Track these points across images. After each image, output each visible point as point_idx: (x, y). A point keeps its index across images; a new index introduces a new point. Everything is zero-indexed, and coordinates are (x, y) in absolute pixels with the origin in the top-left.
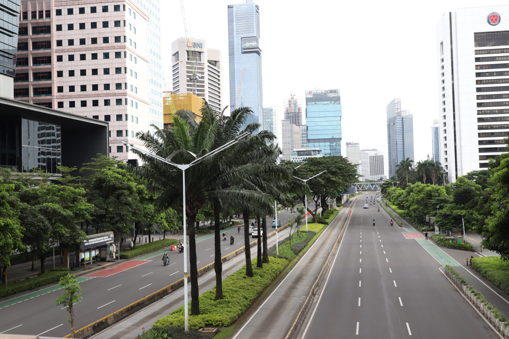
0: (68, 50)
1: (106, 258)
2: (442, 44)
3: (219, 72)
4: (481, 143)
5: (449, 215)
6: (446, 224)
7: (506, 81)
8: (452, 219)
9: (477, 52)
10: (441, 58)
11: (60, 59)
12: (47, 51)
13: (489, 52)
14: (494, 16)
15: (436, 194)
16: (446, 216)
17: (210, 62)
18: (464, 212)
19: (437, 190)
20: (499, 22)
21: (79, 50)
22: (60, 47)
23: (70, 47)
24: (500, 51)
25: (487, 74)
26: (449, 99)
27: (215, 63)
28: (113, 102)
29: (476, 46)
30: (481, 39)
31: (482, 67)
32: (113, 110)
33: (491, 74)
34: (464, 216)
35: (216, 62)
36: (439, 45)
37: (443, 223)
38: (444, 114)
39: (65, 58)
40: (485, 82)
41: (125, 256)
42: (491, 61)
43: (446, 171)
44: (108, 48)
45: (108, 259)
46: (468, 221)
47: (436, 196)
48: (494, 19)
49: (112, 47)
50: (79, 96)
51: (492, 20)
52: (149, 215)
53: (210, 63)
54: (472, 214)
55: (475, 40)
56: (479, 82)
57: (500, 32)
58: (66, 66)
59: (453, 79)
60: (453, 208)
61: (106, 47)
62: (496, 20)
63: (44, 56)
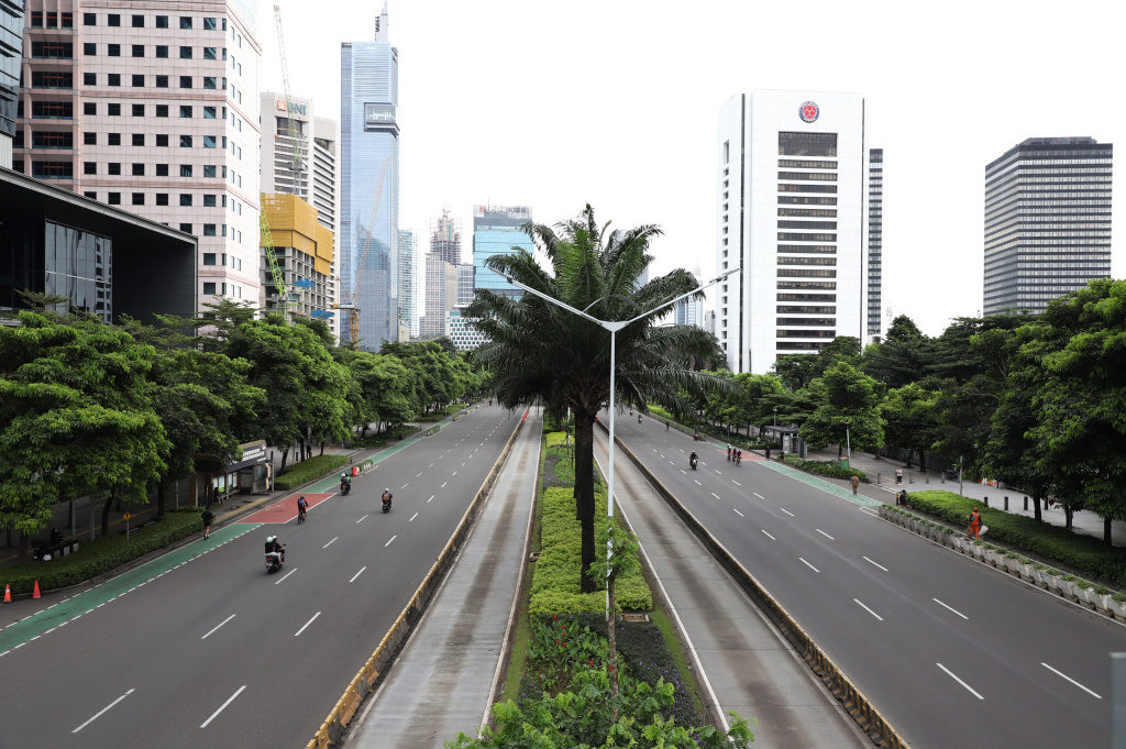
0: (108, 93)
1: (251, 488)
2: (727, 144)
3: (333, 160)
4: (780, 309)
5: (825, 424)
6: (820, 438)
7: (822, 213)
8: (831, 430)
9: (782, 163)
10: (725, 168)
11: (90, 109)
12: (64, 92)
13: (799, 164)
14: (810, 108)
15: (769, 390)
16: (820, 426)
17: (318, 141)
18: (849, 419)
19: (770, 383)
20: (817, 117)
21: (131, 96)
22: (92, 88)
23: (112, 88)
24: (815, 165)
25: (795, 200)
26: (734, 236)
27: (326, 143)
28: (198, 199)
29: (780, 153)
30: (789, 142)
31: (788, 188)
32: (197, 215)
33: (801, 200)
34: (850, 425)
35: (327, 141)
36: (722, 148)
37: (815, 437)
38: (725, 259)
39: (102, 108)
40: (791, 212)
41: (283, 485)
42: (801, 179)
43: (725, 352)
44: (191, 98)
45: (255, 490)
46: (855, 434)
47: (767, 393)
48: (809, 112)
49: (198, 95)
50: (129, 184)
51: (807, 113)
52: (320, 411)
53: (318, 143)
54: (861, 422)
55: (780, 144)
56: (782, 212)
57: (817, 134)
58: (102, 124)
59: (742, 205)
60: (830, 413)
61: (186, 95)
62: (812, 113)
63: (56, 100)
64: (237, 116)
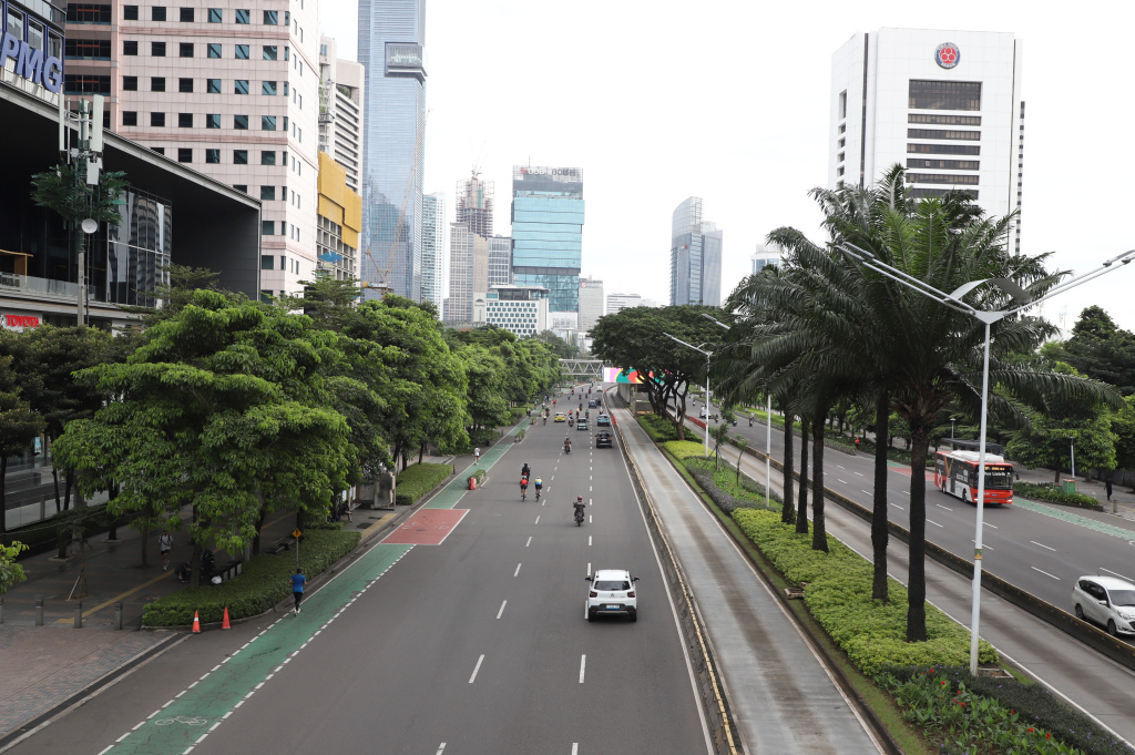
0: (152, 29)
1: (373, 502)
2: (844, 95)
3: (356, 111)
5: (1043, 438)
7: (961, 180)
8: (1051, 445)
9: (913, 118)
10: (841, 123)
11: (131, 48)
12: (102, 28)
13: (934, 119)
14: (948, 51)
17: (340, 88)
18: (1075, 433)
20: (957, 62)
21: (179, 33)
22: (133, 23)
23: (156, 24)
24: (954, 121)
25: (928, 163)
27: (348, 90)
28: (254, 157)
29: (911, 106)
30: (922, 92)
31: (919, 148)
32: (253, 176)
33: (935, 164)
34: (1075, 440)
35: (351, 88)
36: (838, 100)
37: (1030, 454)
39: (145, 48)
40: (922, 178)
41: (405, 498)
42: (936, 137)
44: (248, 35)
45: (377, 505)
46: (1081, 452)
48: (948, 56)
49: (256, 33)
50: (175, 138)
51: (945, 57)
53: (340, 90)
54: (1089, 437)
55: (911, 95)
56: (912, 178)
57: (956, 82)
58: (145, 66)
59: (863, 168)
61: (242, 32)
62: (952, 57)
63: (92, 38)
64: (299, 58)
